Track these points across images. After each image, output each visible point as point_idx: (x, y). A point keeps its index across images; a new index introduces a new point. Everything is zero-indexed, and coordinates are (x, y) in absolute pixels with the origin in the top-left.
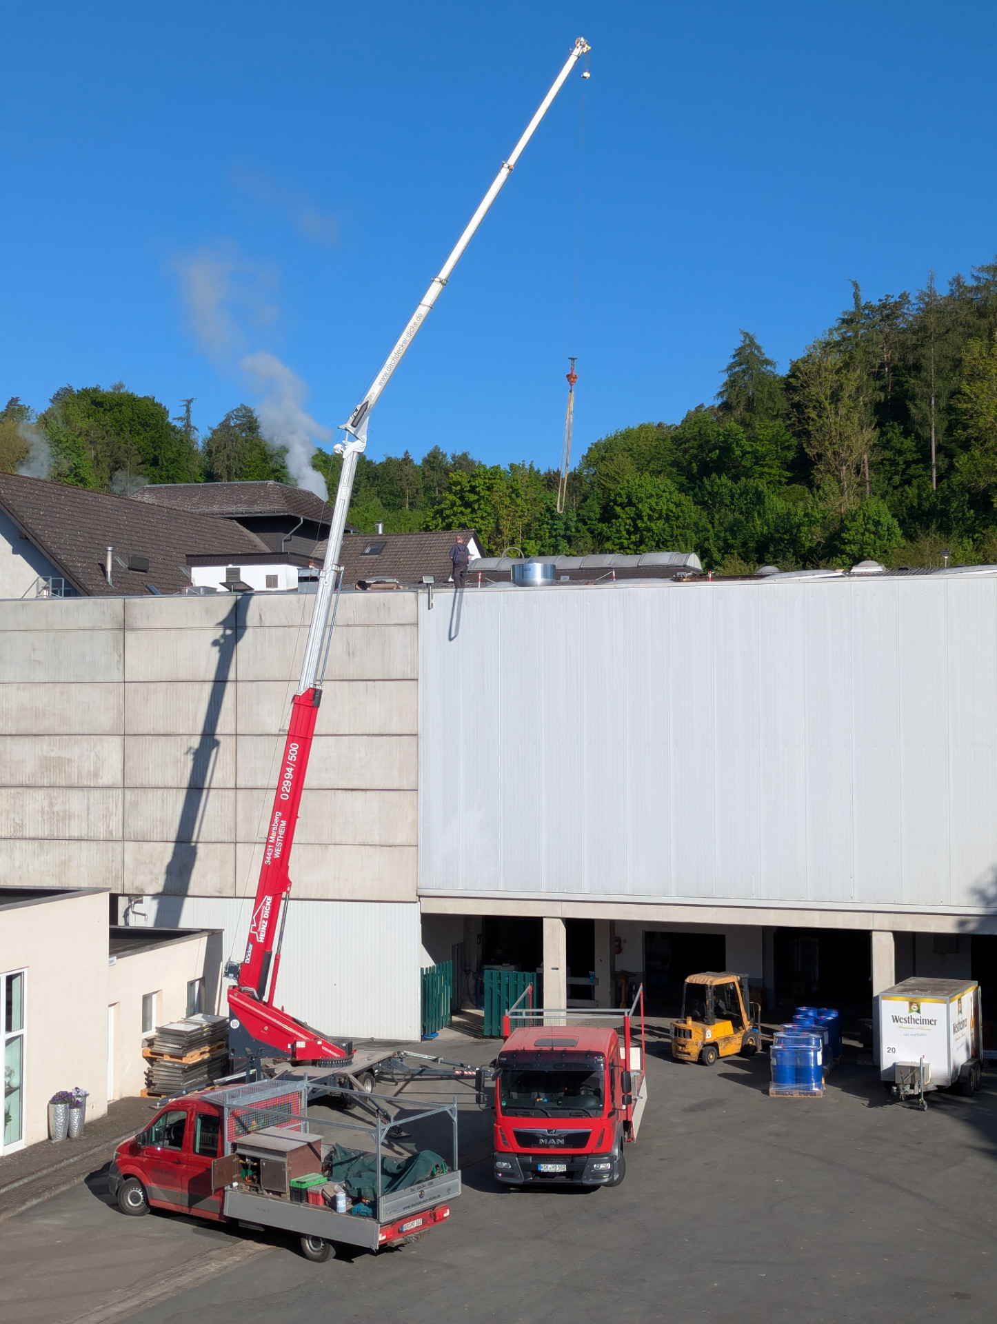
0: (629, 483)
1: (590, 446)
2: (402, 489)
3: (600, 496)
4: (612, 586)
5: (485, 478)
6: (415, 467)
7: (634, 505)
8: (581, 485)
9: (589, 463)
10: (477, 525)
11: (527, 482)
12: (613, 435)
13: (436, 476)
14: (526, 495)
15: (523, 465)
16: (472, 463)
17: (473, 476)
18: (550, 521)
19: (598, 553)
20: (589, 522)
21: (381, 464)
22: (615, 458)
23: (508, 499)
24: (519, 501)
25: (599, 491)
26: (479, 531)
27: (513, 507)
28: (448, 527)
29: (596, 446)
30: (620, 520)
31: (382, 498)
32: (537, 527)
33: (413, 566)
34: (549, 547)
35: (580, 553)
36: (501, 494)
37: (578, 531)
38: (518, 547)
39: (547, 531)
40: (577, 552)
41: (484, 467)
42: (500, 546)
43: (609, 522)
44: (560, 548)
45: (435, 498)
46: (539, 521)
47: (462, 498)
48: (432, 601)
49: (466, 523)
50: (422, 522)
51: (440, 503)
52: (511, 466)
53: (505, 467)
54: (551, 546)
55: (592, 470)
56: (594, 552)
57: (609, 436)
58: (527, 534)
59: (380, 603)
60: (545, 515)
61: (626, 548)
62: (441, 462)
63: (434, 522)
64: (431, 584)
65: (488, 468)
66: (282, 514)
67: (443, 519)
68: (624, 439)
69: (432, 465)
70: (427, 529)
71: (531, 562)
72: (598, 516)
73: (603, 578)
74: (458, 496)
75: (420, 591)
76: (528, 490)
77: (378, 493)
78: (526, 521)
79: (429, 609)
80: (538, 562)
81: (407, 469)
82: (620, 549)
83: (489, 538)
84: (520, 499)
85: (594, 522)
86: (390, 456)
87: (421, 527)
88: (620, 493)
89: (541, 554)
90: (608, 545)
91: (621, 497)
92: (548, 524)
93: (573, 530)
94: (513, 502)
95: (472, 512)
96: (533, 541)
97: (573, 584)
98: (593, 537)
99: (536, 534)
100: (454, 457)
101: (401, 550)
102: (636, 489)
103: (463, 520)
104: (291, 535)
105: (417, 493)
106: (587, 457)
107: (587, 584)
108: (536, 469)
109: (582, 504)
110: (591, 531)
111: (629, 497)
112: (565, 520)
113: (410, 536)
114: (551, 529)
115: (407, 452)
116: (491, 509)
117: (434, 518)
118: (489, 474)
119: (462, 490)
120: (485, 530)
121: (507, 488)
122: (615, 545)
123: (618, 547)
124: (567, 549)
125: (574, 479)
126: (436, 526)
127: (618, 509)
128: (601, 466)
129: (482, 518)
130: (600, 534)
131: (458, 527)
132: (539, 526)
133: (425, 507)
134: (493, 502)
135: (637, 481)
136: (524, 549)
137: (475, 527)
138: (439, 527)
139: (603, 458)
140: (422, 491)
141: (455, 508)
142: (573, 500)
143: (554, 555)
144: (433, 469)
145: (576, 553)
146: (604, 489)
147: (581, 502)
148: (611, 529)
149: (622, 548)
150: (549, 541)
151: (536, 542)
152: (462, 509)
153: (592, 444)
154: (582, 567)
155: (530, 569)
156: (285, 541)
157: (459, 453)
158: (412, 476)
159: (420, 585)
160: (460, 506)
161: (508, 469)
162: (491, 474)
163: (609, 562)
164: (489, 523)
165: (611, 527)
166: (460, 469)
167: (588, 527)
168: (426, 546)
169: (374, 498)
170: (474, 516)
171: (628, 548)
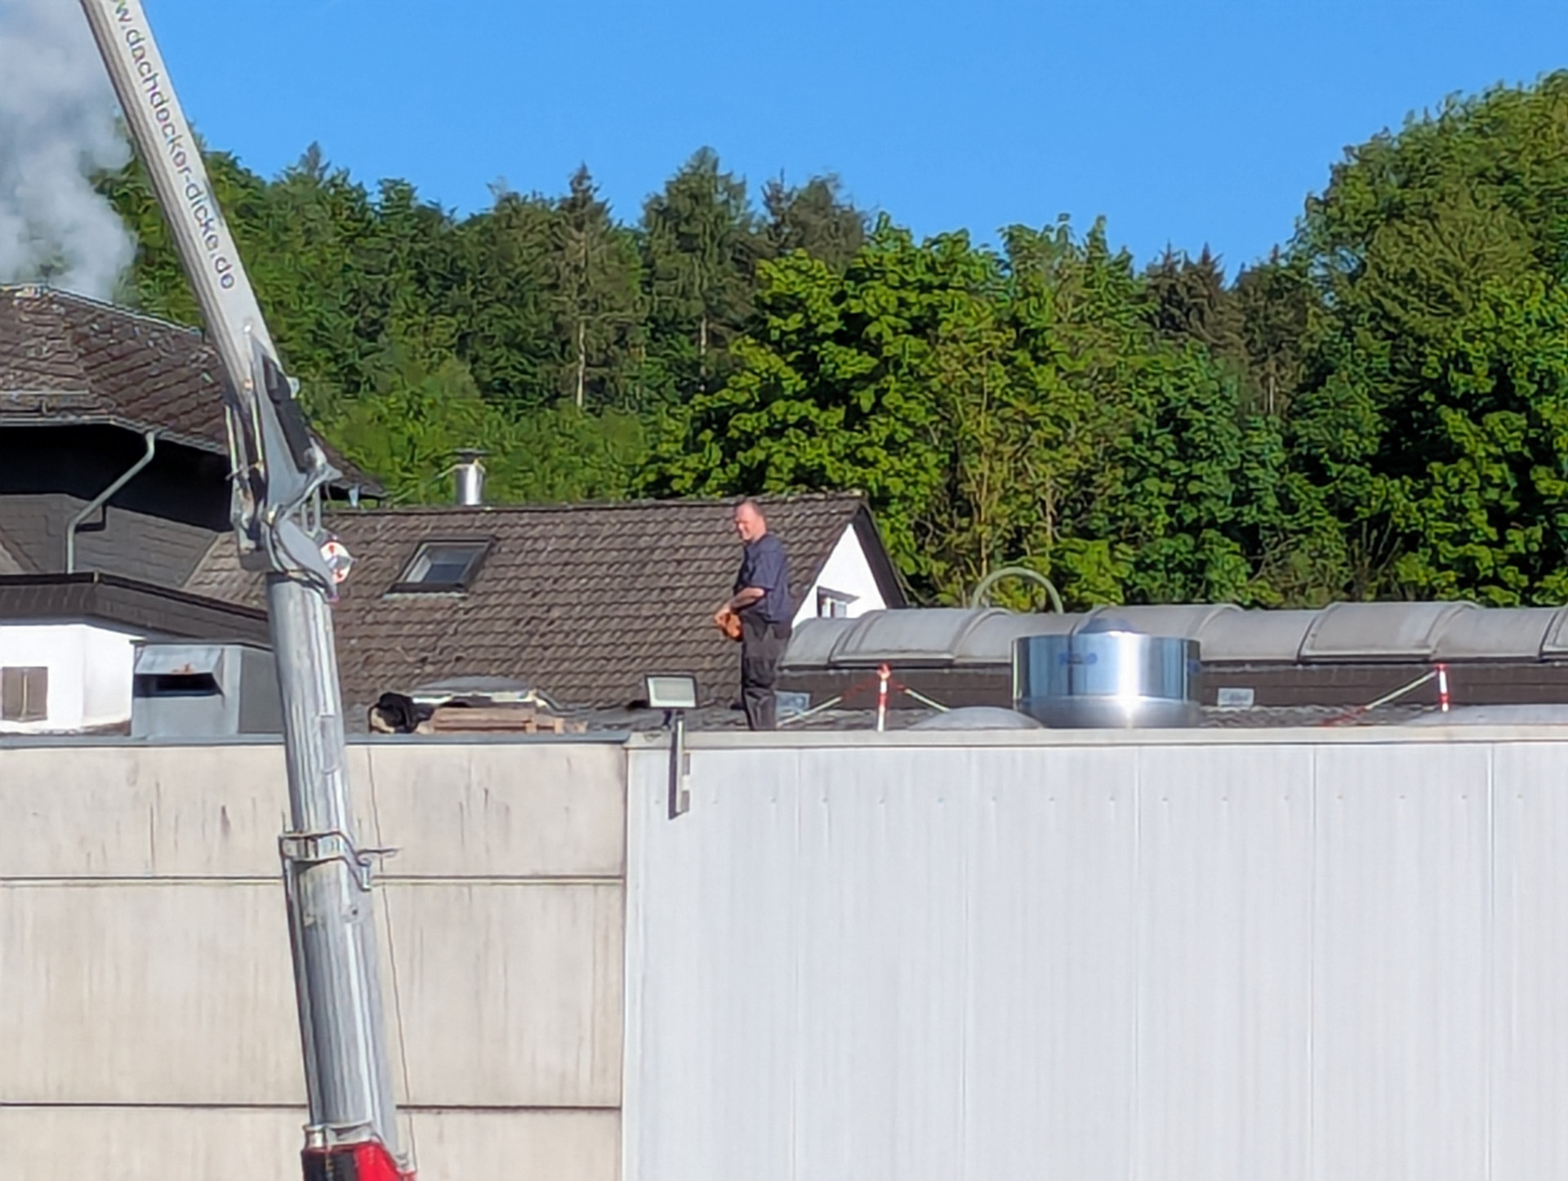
0: (1499, 315)
1: (1340, 158)
2: (558, 328)
3: (1382, 363)
4: (1437, 733)
5: (904, 284)
6: (612, 236)
7: (1522, 406)
8: (1302, 322)
9: (1334, 229)
10: (871, 475)
11: (1079, 301)
12: (1435, 117)
13: (698, 273)
14: (1073, 356)
15: (1062, 232)
16: (847, 225)
17: (853, 275)
18: (1173, 465)
19: (1370, 597)
20: (1335, 468)
21: (474, 220)
22: (1441, 209)
23: (999, 369)
24: (1045, 378)
25: (1376, 346)
26: (880, 500)
27: (1022, 405)
28: (750, 483)
29: (1364, 161)
30: (1464, 465)
31: (475, 360)
32: (1120, 489)
33: (605, 639)
34: (1168, 571)
35: (1294, 596)
36: (968, 348)
37: (1288, 505)
38: (1037, 570)
39: (1161, 503)
40: (1285, 592)
41: (901, 237)
42: (965, 562)
43: (1419, 472)
44: (1213, 576)
45: (695, 366)
46: (1127, 462)
47: (807, 365)
48: (685, 783)
49: (822, 467)
50: (642, 460)
51: (713, 386)
52: (1013, 237)
53: (988, 241)
54: (1174, 566)
55: (1348, 258)
56: (1351, 593)
57: (1419, 118)
58: (1074, 516)
59: (468, 787)
60: (1152, 438)
61: (1487, 581)
62: (720, 217)
63: (692, 461)
64: (681, 711)
65: (918, 242)
66: (72, 418)
67: (730, 452)
68: (1479, 131)
69: (683, 228)
70: (661, 487)
71: (1094, 627)
72: (1371, 447)
73: (1396, 703)
74: (791, 357)
75: (636, 739)
76: (1084, 336)
77: (462, 344)
78: (1073, 464)
79: (673, 814)
80: (1125, 628)
81: (580, 244)
82: (1462, 584)
83: (919, 529)
84: (1049, 371)
85: (1354, 470)
86: (512, 189)
87: (639, 482)
88: (1462, 355)
89: (1136, 597)
90: (1413, 567)
91: (1468, 370)
92: (1163, 474)
93: (1271, 502)
94: (1020, 379)
95: (848, 425)
96: (1102, 546)
97: (1271, 723)
98: (1351, 534)
99: (1113, 519)
100: (773, 198)
101: (555, 572)
102: (1530, 337)
103: (812, 453)
104: (105, 505)
105: (621, 341)
106: (1326, 204)
107: (1328, 722)
108: (1114, 251)
109: (1308, 396)
110: (1342, 510)
111: (1500, 372)
112: (1233, 458)
113: (594, 517)
114: (1177, 495)
115: (582, 176)
116: (929, 411)
117: (692, 445)
118: (920, 267)
119: (807, 333)
120: (903, 498)
121: (999, 326)
122: (1441, 568)
123: (1452, 575)
124: (1242, 580)
125: (1273, 294)
126: (702, 478)
127: (1455, 421)
128: (1386, 240)
129: (891, 444)
130: (1380, 520)
131: (794, 482)
132: (1128, 483)
133: (650, 401)
134: (935, 384)
135: (1533, 304)
136: (1060, 577)
137: (862, 484)
138: (712, 483)
139: (1395, 212)
140: (641, 336)
141: (779, 407)
142: (1264, 380)
143: (1186, 602)
144: (687, 244)
145: (1277, 598)
146: (1399, 337)
147: (1301, 389)
148: (1425, 502)
149: (1471, 580)
150: (1166, 546)
151: (1111, 547)
152: (809, 408)
153: (1348, 150)
154: (1307, 652)
155: (1093, 658)
156: (80, 528)
157: (796, 182)
158: (603, 270)
159: (635, 717)
160: (799, 397)
161: (999, 247)
162: (931, 268)
163: (1420, 634)
164: (920, 467)
165: (1427, 492)
166: (800, 244)
167: (1329, 488)
168: (656, 556)
169: (443, 358)
170: (858, 438)
171: (1496, 580)
